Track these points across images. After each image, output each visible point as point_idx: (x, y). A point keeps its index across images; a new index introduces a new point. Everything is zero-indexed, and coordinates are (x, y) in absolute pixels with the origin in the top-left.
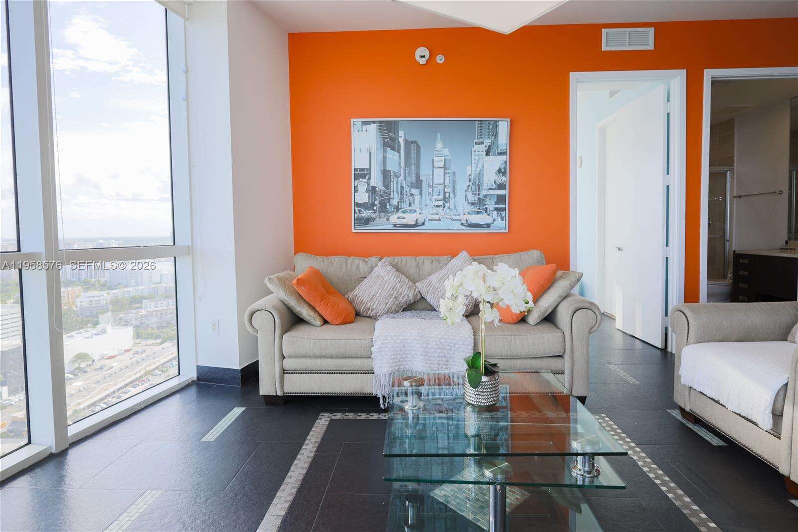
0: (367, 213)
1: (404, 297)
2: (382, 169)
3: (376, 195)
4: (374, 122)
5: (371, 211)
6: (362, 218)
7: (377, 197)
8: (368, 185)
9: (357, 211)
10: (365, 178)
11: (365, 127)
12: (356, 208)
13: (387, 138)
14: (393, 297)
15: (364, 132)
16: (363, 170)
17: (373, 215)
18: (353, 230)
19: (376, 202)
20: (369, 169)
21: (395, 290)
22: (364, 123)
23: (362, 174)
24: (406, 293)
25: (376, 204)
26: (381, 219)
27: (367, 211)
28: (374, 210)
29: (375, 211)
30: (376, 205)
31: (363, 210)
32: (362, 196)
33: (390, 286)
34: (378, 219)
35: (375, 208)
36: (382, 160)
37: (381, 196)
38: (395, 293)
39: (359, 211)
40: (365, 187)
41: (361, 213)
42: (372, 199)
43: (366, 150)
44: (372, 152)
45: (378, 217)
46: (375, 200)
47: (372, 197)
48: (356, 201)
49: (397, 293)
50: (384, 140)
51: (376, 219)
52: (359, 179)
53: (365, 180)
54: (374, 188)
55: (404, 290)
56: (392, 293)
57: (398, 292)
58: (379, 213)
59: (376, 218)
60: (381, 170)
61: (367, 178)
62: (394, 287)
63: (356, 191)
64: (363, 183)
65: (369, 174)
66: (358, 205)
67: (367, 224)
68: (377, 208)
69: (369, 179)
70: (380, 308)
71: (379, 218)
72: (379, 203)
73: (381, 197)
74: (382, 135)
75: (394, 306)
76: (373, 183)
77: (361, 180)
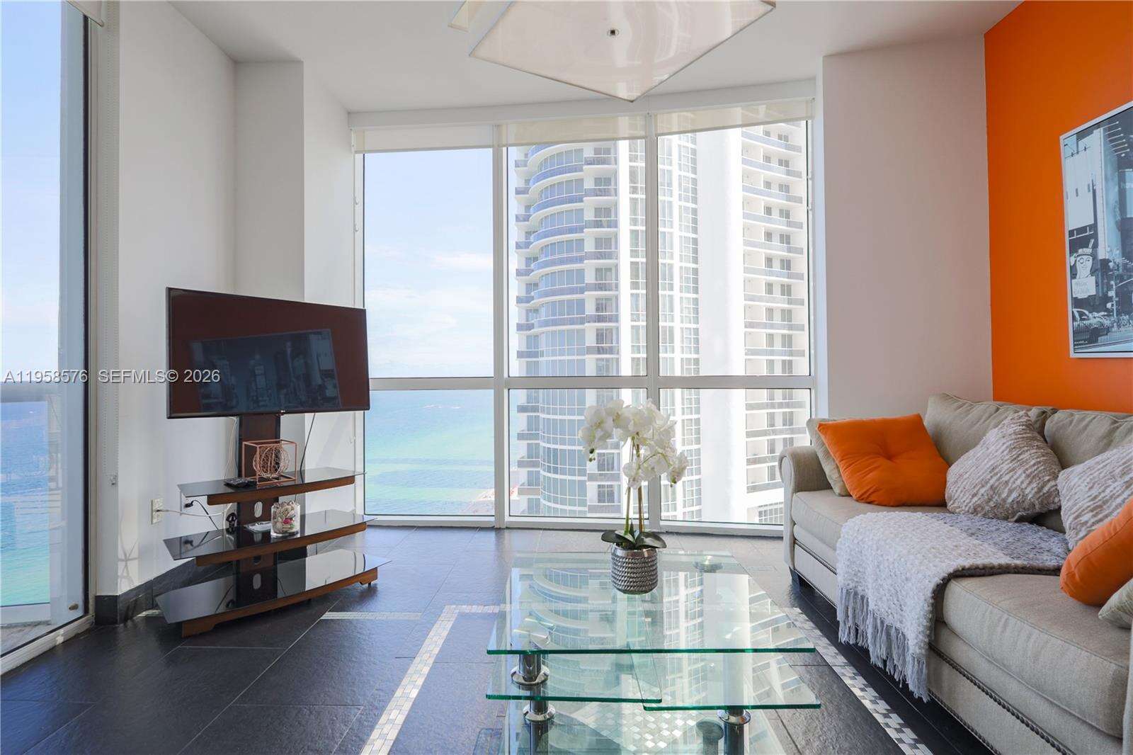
0: (1095, 319)
1: (1011, 492)
2: (1119, 218)
3: (1110, 278)
4: (1098, 125)
5: (1103, 313)
6: (1087, 329)
7: (1112, 283)
8: (1093, 259)
9: (1077, 315)
10: (1087, 247)
11: (1082, 143)
12: (1075, 310)
13: (1124, 149)
14: (989, 485)
15: (1082, 153)
16: (1083, 230)
17: (1107, 322)
18: (1073, 355)
19: (1112, 293)
20: (1094, 227)
21: (997, 474)
22: (1081, 135)
23: (1084, 238)
24: (1018, 482)
25: (1111, 297)
26: (1122, 329)
27: (1096, 314)
28: (1107, 310)
29: (1109, 312)
30: (1110, 299)
31: (1087, 312)
32: (1084, 285)
33: (990, 464)
34: (1115, 329)
35: (1109, 305)
36: (1117, 199)
37: (1121, 278)
38: (995, 478)
39: (1081, 314)
40: (1089, 264)
41: (1084, 319)
42: (1103, 288)
43: (1086, 188)
44: (1098, 188)
45: (1115, 324)
46: (1110, 288)
47: (1103, 284)
48: (1074, 296)
49: (998, 480)
50: (1119, 156)
51: (1113, 330)
52: (1077, 252)
53: (1089, 250)
54: (1105, 263)
55: (1015, 477)
56: (989, 477)
57: (1000, 478)
58: (1117, 316)
59: (1113, 327)
60: (1116, 222)
61: (1090, 246)
62: (997, 467)
63: (1074, 276)
64: (1085, 257)
65: (1095, 236)
66: (1078, 303)
67: (1096, 341)
68: (1112, 305)
69: (1095, 246)
70: (964, 499)
71: (1119, 326)
72: (1117, 295)
73: (1121, 282)
74: (1116, 146)
75: (992, 504)
76: (1102, 254)
77: (1080, 251)
